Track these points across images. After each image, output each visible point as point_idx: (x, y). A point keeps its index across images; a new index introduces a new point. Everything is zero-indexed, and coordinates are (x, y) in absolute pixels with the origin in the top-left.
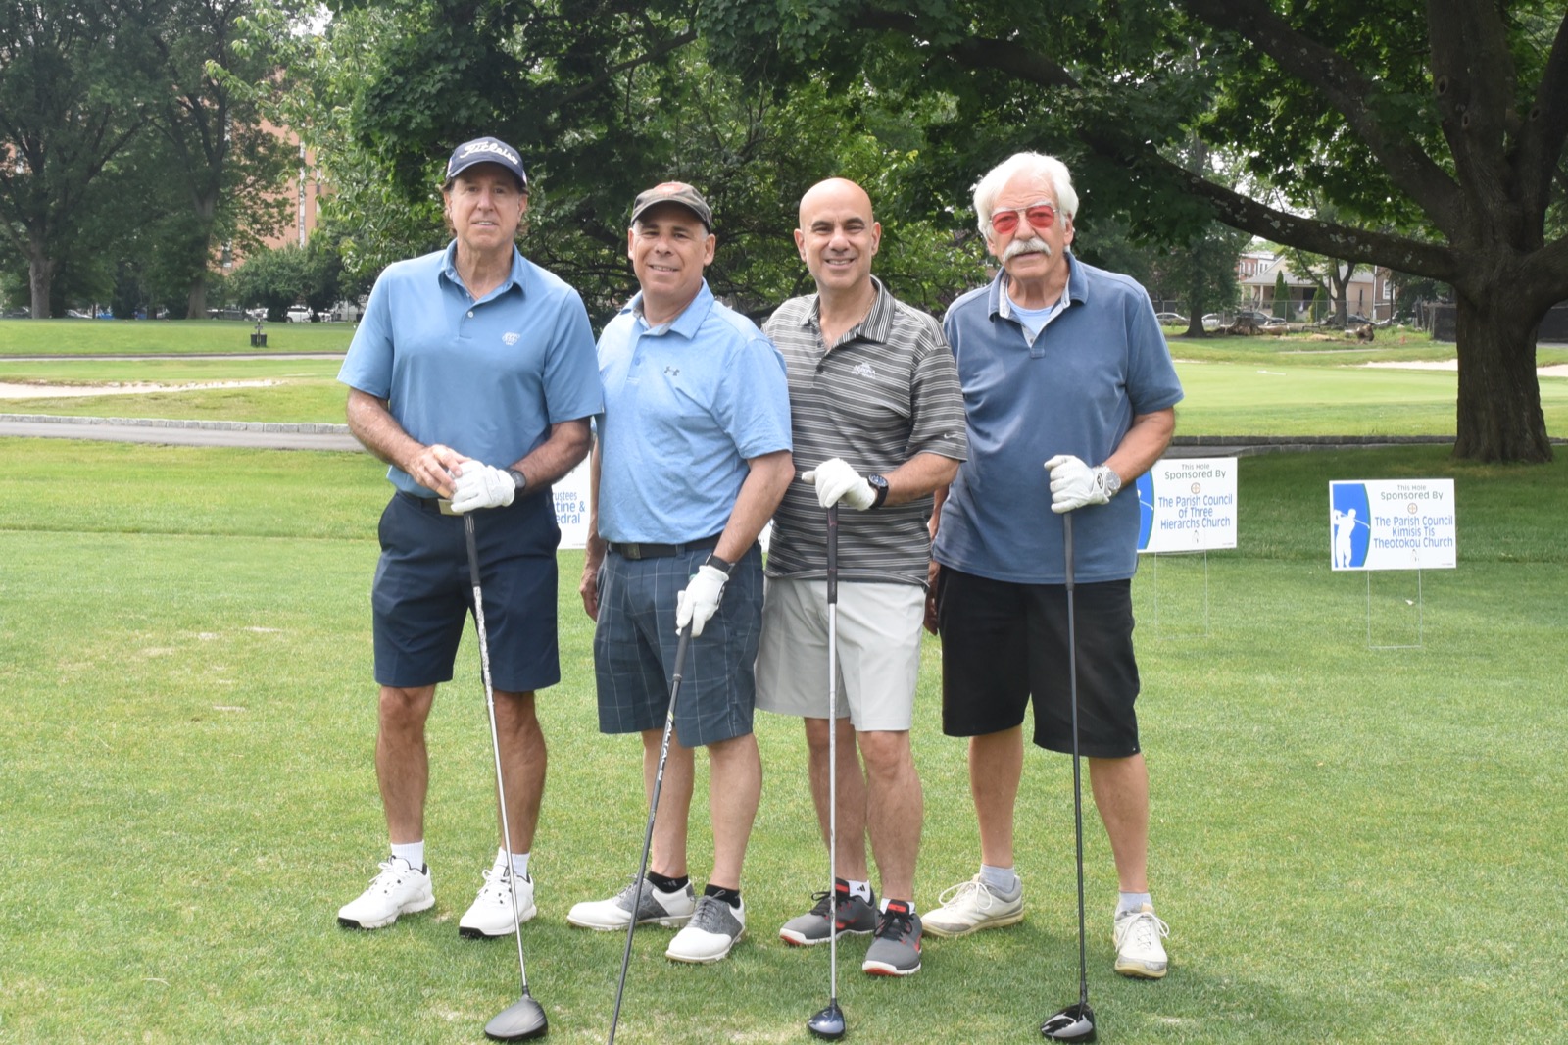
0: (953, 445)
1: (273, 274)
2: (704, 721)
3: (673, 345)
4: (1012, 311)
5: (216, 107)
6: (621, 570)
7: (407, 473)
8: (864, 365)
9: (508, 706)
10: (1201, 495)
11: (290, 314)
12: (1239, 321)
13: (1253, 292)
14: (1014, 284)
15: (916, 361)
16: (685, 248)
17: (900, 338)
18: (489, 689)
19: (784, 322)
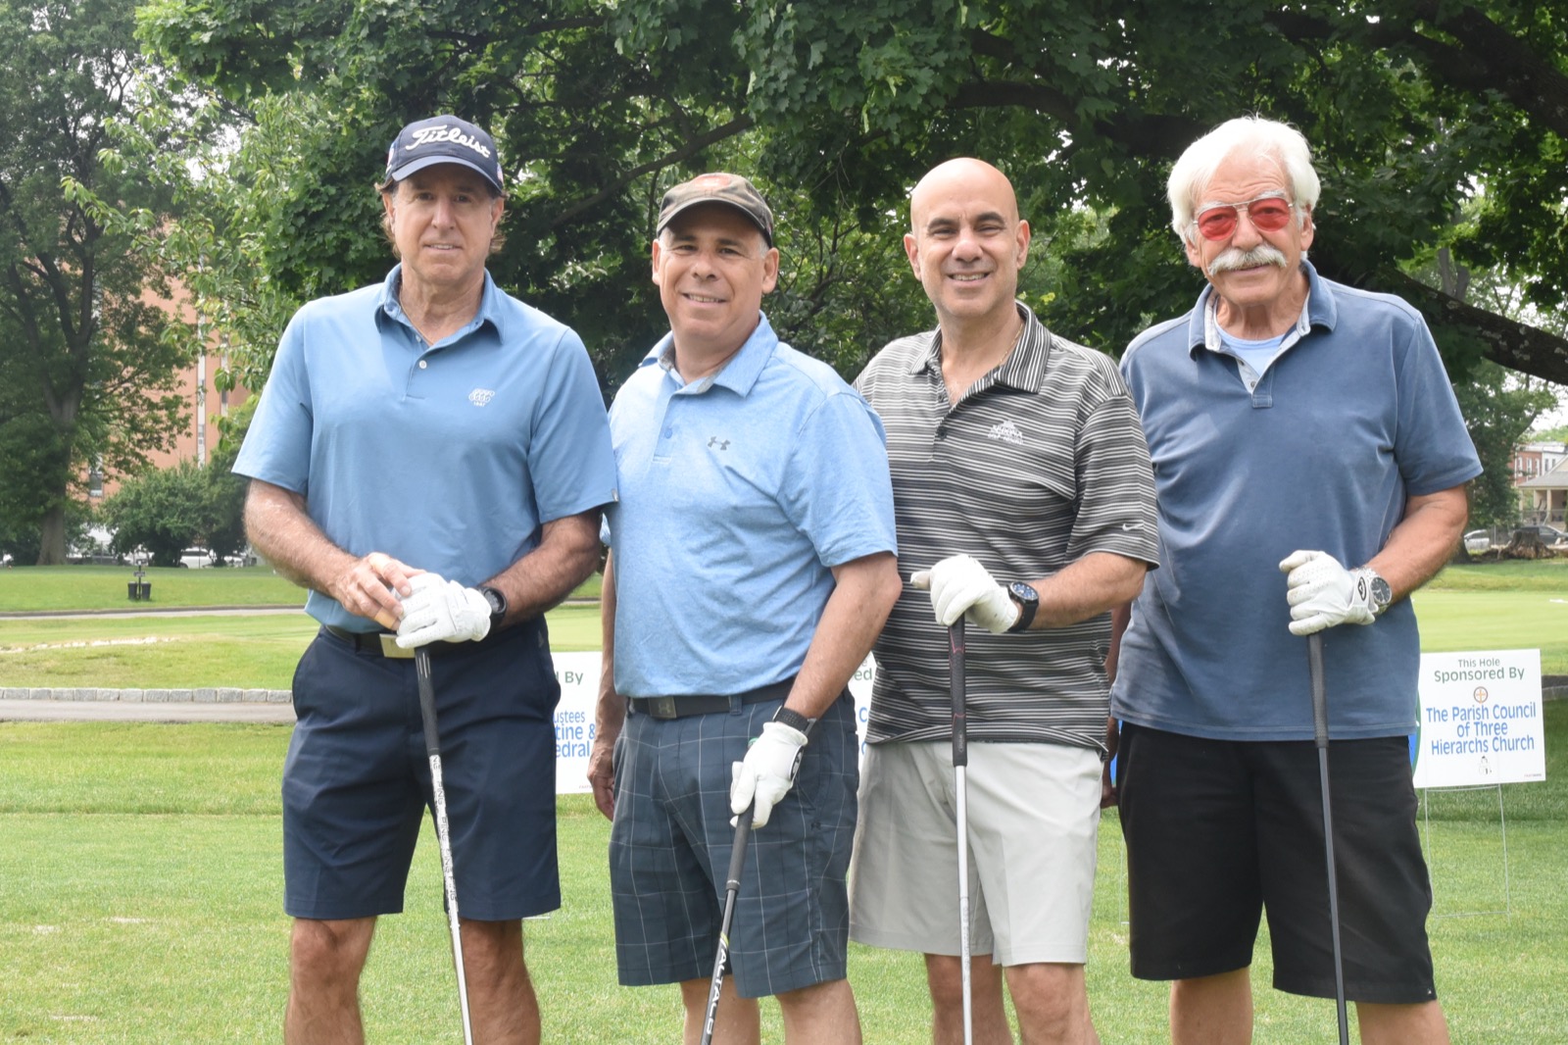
0: (1136, 539)
1: (160, 504)
2: (774, 958)
3: (720, 407)
4: (1223, 343)
5: (80, 272)
6: (647, 736)
7: (332, 598)
8: (1006, 424)
9: (482, 945)
10: (1489, 704)
11: (184, 559)
12: (1518, 538)
13: (1536, 499)
14: (1224, 307)
15: (1082, 417)
16: (735, 268)
17: (1059, 386)
18: (455, 925)
19: (889, 371)
